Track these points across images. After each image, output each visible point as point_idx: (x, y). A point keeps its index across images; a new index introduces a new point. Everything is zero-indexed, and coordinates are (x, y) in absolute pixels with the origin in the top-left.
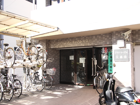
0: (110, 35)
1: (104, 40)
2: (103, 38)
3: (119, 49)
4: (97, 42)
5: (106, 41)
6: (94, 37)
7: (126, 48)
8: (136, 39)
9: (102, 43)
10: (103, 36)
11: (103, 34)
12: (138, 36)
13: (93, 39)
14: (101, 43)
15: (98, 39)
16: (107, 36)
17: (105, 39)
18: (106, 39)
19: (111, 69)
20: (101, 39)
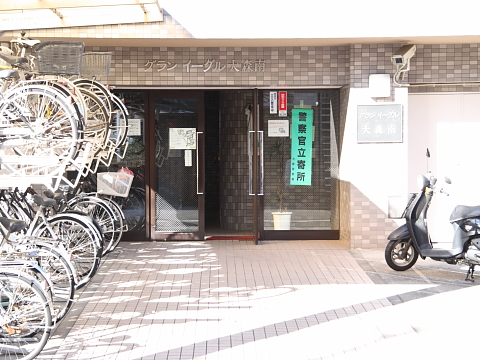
0: (333, 53)
1: (314, 69)
2: (310, 61)
3: (374, 103)
4: (287, 74)
5: (320, 74)
6: (273, 53)
7: (393, 100)
8: (418, 72)
9: (306, 78)
10: (310, 53)
11: (311, 48)
12: (422, 64)
13: (269, 62)
14: (303, 78)
15: (290, 63)
16: (325, 57)
17: (317, 65)
18: (321, 65)
19: (301, 171)
20: (302, 65)
